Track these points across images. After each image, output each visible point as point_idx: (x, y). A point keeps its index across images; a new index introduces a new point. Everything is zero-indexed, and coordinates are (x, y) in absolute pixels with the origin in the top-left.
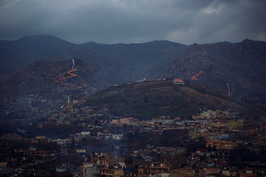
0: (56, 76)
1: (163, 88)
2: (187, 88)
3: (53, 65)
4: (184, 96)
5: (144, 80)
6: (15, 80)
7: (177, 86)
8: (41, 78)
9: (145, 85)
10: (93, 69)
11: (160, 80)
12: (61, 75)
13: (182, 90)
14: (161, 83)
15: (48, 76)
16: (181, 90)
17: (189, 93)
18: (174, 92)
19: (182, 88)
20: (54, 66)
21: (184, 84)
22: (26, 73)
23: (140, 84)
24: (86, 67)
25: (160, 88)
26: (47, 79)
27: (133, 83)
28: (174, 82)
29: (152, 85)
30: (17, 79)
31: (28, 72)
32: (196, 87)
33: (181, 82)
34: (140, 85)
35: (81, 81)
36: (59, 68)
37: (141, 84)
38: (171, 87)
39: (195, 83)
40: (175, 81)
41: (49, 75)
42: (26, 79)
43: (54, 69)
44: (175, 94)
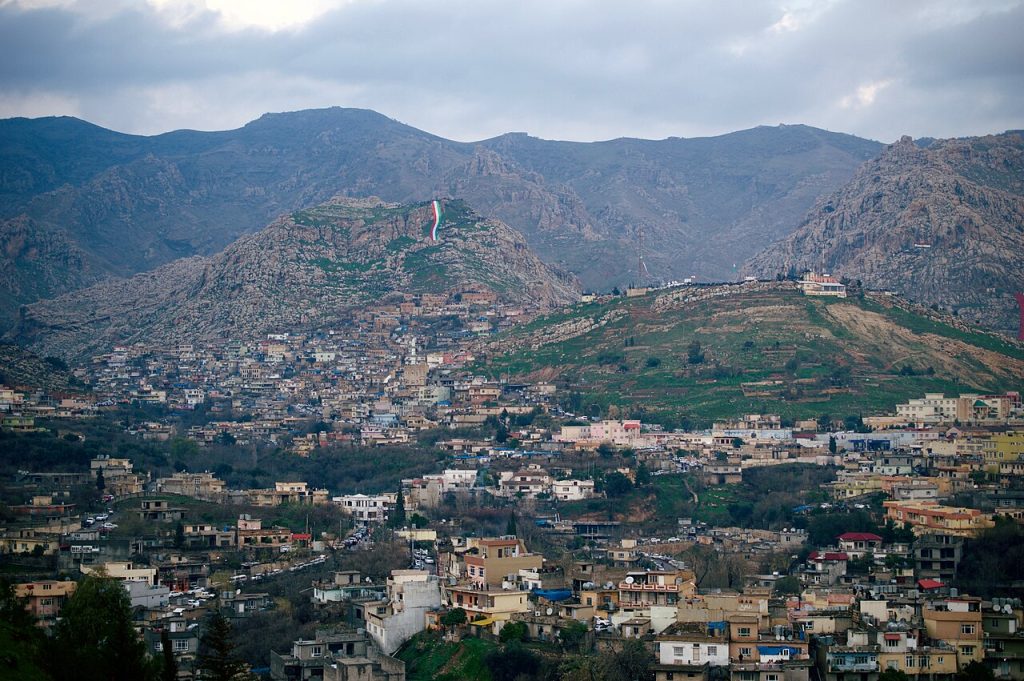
0: (371, 263)
1: (760, 312)
2: (854, 310)
3: (362, 222)
4: (840, 342)
5: (690, 280)
6: (223, 278)
7: (819, 301)
8: (319, 272)
9: (694, 299)
10: (508, 238)
11: (751, 278)
12: (389, 263)
13: (834, 318)
14: (757, 290)
15: (342, 265)
16: (829, 318)
17: (864, 330)
18: (801, 324)
19: (835, 310)
20: (364, 229)
21: (842, 294)
22: (263, 252)
23: (676, 296)
24: (483, 228)
25: (749, 310)
26: (338, 274)
27: (650, 289)
28: (805, 287)
29: (720, 297)
30: (229, 275)
31: (271, 248)
32: (890, 306)
33: (834, 288)
34: (678, 299)
35: (463, 285)
36: (382, 237)
37: (681, 295)
38: (793, 307)
39: (886, 293)
40: (809, 285)
41: (345, 260)
42: (263, 274)
43: (364, 239)
44: (807, 335)
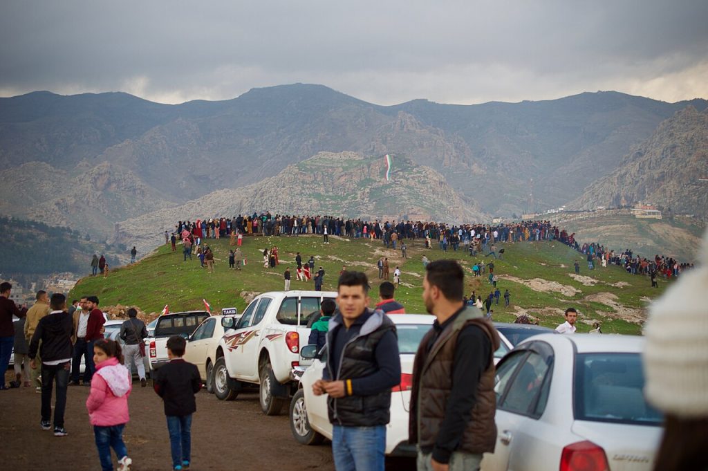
0: (348, 195)
1: (608, 229)
2: (667, 227)
3: (341, 169)
4: (660, 248)
5: (562, 209)
6: (253, 206)
7: (644, 222)
8: (314, 202)
9: (565, 221)
10: (435, 178)
11: (601, 208)
12: (359, 195)
13: (655, 232)
14: (605, 215)
15: (330, 197)
16: (652, 233)
17: (673, 240)
18: (634, 237)
19: (655, 227)
20: (342, 173)
21: (659, 217)
22: (278, 189)
23: (554, 219)
24: (418, 172)
25: (601, 228)
26: (327, 203)
27: (537, 215)
28: (636, 213)
29: (582, 220)
30: (258, 204)
31: (284, 187)
32: (689, 224)
33: (654, 213)
34: (555, 221)
35: (408, 209)
36: (354, 178)
37: (557, 219)
38: (628, 225)
39: (687, 216)
40: (638, 211)
41: (331, 194)
42: (280, 203)
43: (343, 180)
44: (639, 243)
